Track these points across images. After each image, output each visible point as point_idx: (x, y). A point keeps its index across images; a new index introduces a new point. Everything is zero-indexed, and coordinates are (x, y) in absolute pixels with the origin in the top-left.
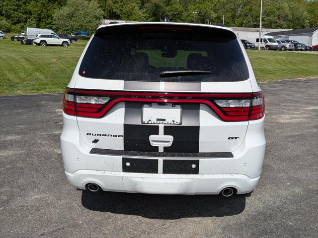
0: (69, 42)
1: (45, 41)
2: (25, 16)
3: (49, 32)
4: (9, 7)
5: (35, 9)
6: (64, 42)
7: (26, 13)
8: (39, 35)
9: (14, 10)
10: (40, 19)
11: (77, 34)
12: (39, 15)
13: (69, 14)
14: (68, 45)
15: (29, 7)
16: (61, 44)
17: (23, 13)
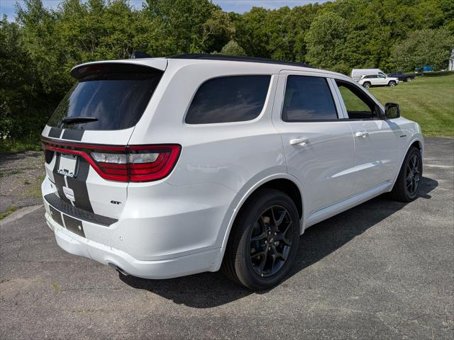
0: (397, 81)
1: (369, 82)
2: (364, 57)
3: (376, 71)
4: (348, 49)
5: (375, 48)
6: (390, 81)
7: (365, 54)
8: (364, 76)
9: (353, 52)
10: (380, 58)
11: (420, 71)
12: (378, 54)
13: (410, 48)
14: (396, 84)
15: (370, 47)
16: (387, 84)
17: (362, 54)
